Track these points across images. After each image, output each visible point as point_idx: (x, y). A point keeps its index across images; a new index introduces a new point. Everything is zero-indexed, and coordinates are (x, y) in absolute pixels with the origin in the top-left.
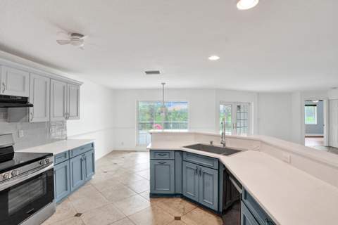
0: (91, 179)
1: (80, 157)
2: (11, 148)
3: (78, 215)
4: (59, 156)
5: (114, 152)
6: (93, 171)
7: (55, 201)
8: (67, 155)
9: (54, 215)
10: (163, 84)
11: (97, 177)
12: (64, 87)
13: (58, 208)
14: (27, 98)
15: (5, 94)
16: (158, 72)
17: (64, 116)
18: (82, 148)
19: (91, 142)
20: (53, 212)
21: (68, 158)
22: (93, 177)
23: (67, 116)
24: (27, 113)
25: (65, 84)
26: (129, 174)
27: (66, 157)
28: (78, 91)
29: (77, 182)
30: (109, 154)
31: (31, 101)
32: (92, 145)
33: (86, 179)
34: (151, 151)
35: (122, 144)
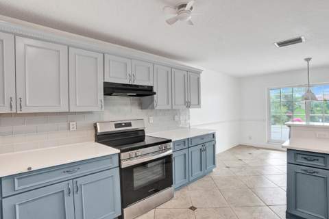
0: (212, 171)
1: (200, 147)
2: (143, 131)
3: (193, 208)
4: (178, 143)
5: (240, 147)
6: (214, 163)
7: (174, 187)
8: (187, 143)
9: (173, 201)
10: (308, 60)
11: (218, 171)
12: (184, 76)
13: (177, 194)
14: (152, 87)
15: (135, 83)
16: (299, 40)
17: (185, 104)
18: (202, 137)
19: (212, 132)
20: (171, 197)
21: (187, 146)
22: (214, 170)
23: (188, 105)
24: (152, 100)
25: (186, 73)
26: (258, 174)
27: (185, 145)
28: (198, 79)
29: (197, 173)
30: (235, 148)
31: (155, 90)
32: (214, 135)
33: (206, 171)
34: (289, 150)
35: (250, 138)
